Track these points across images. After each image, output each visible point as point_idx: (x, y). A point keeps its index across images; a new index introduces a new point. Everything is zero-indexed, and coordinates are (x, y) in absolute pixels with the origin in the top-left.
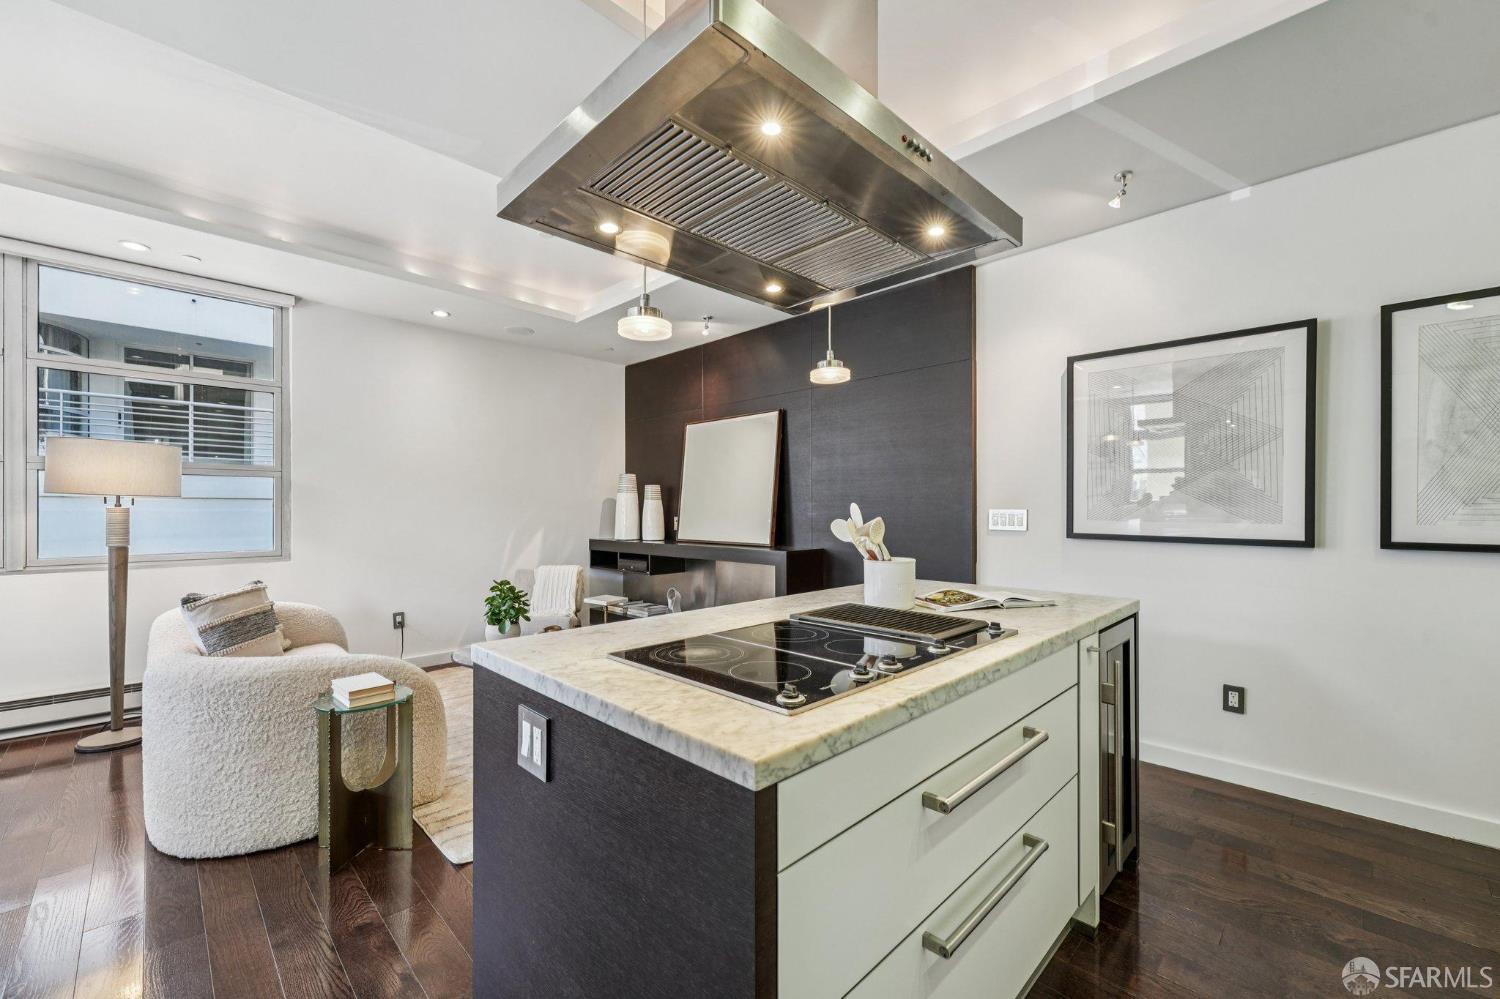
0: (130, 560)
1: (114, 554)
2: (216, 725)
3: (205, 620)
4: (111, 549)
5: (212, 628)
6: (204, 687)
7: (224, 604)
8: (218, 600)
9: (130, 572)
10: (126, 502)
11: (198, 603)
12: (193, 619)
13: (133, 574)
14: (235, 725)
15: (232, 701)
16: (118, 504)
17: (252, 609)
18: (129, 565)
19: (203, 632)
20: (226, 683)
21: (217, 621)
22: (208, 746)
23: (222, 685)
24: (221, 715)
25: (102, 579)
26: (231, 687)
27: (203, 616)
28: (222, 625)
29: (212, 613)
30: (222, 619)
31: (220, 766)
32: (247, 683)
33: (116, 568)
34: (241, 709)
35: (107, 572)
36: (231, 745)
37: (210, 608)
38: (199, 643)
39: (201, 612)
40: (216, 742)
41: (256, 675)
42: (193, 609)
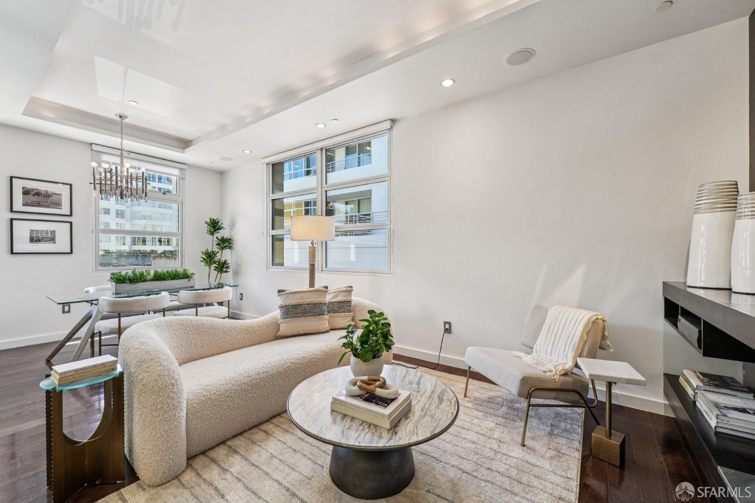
1: (310, 267)
3: (283, 302)
4: (310, 264)
5: (285, 306)
11: (282, 293)
16: (313, 244)
17: (308, 301)
19: (281, 307)
21: (287, 304)
33: (311, 271)
35: (308, 272)
37: (286, 297)
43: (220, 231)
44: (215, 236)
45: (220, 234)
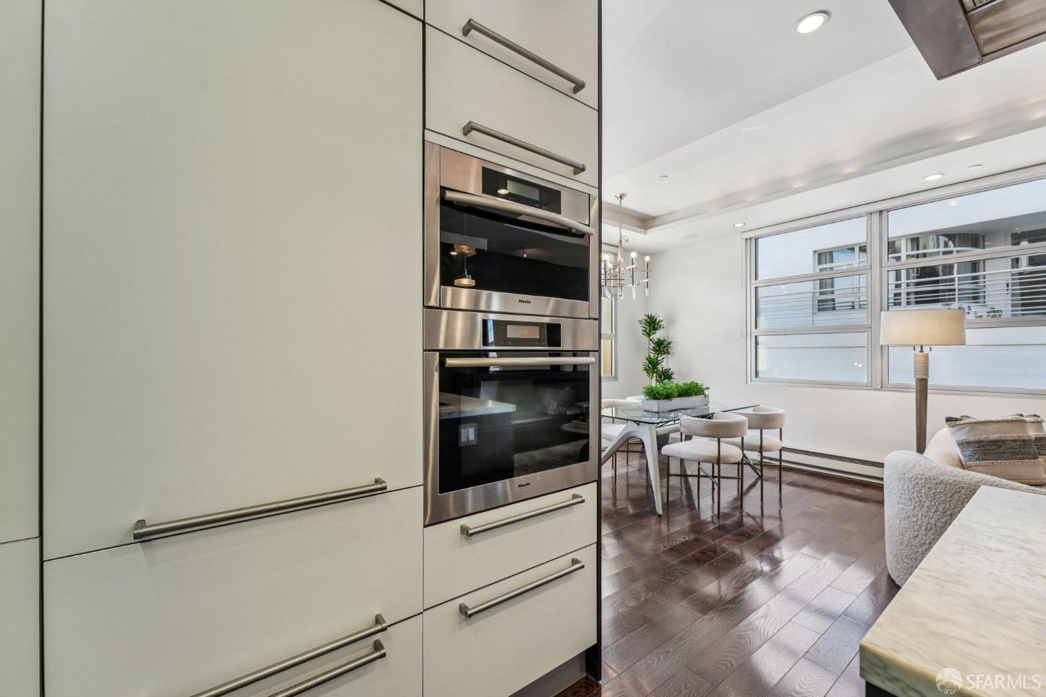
0: (929, 388)
1: (919, 383)
2: (913, 504)
3: (963, 435)
4: (917, 379)
5: (968, 443)
6: (906, 475)
7: (980, 427)
8: (976, 423)
9: (929, 396)
10: (926, 349)
11: (957, 423)
12: (953, 433)
13: (931, 398)
14: (926, 509)
15: (923, 491)
16: (922, 351)
18: (929, 391)
19: (961, 444)
20: (919, 476)
21: (972, 439)
22: (908, 517)
23: (917, 478)
24: (917, 499)
25: (911, 398)
26: (923, 481)
27: (959, 433)
28: (977, 442)
29: (968, 432)
30: (977, 438)
31: (916, 533)
32: (935, 482)
33: (920, 392)
34: (930, 499)
35: (914, 395)
36: (923, 522)
37: (968, 428)
38: (957, 451)
39: (960, 429)
40: (914, 516)
41: (941, 478)
42: (953, 427)
43: (658, 332)
44: (651, 337)
45: (658, 335)
